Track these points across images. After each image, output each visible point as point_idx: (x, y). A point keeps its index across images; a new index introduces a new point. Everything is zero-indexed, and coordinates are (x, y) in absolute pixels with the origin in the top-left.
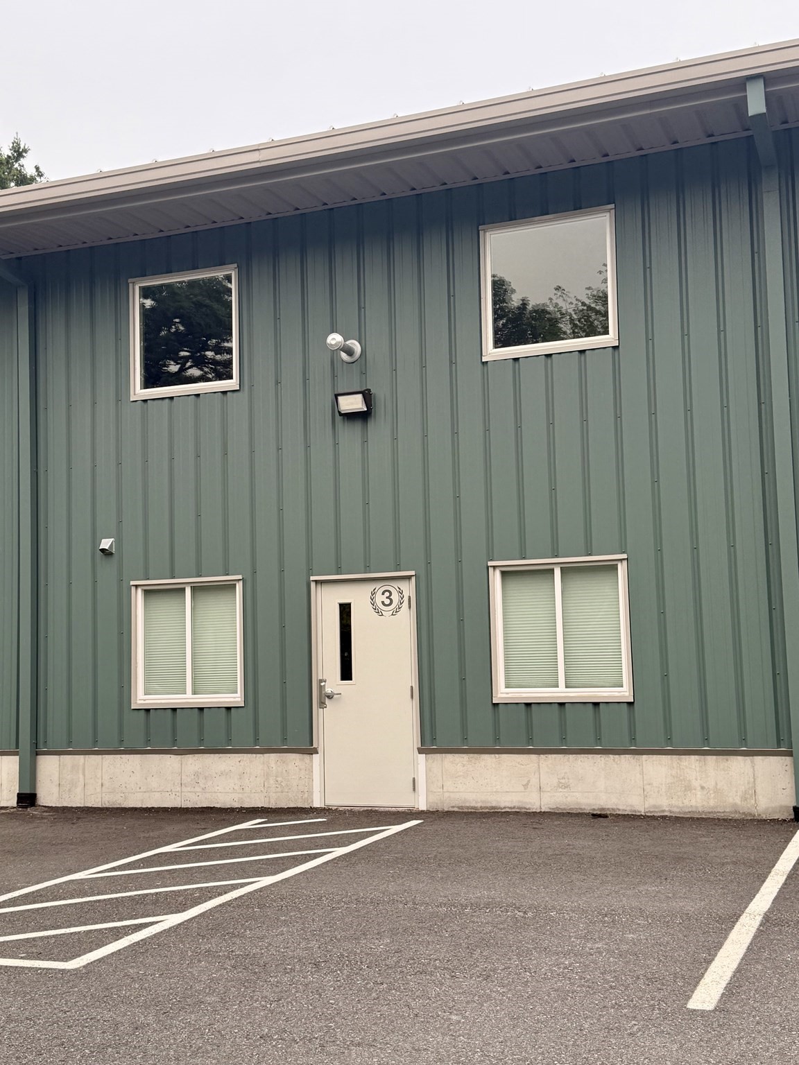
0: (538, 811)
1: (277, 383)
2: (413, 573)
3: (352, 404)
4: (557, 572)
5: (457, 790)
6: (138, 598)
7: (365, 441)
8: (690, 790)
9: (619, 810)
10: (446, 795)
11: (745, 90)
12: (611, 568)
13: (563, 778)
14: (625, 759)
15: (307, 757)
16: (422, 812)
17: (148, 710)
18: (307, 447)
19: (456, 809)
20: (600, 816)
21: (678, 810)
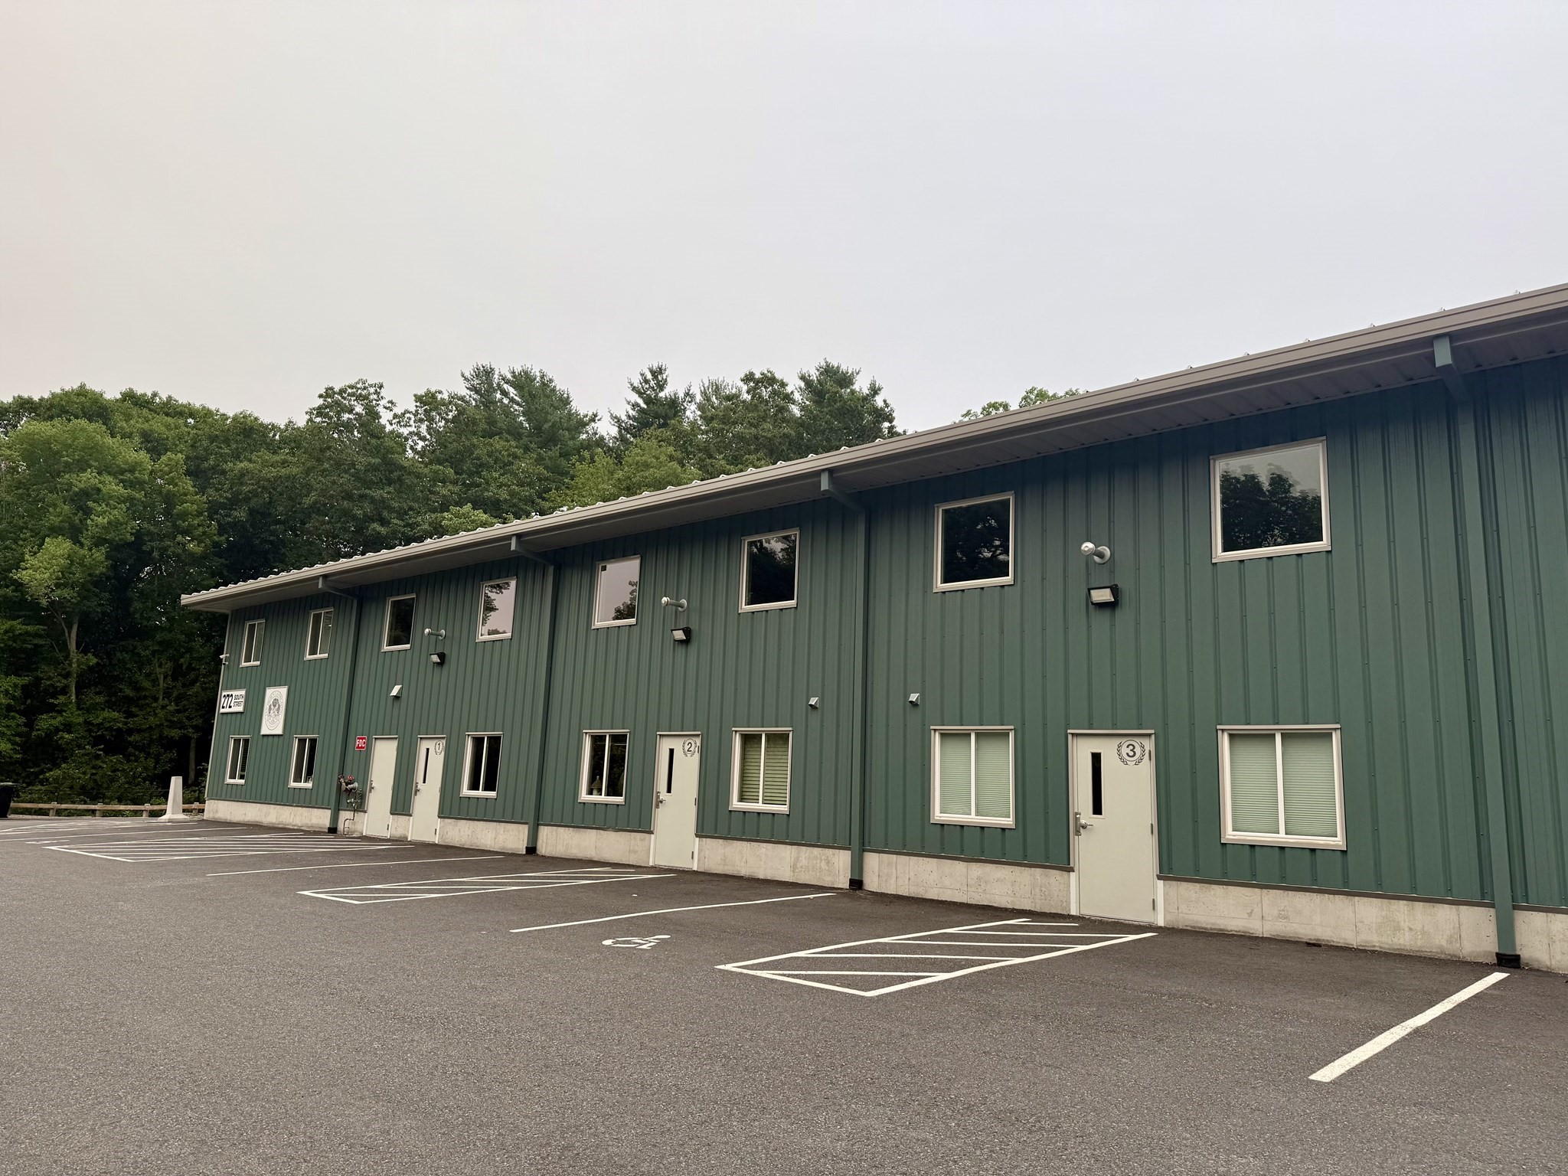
0: (1261, 936)
1: (1043, 579)
2: (1153, 731)
3: (1102, 596)
4: (1278, 738)
5: (1190, 912)
6: (936, 739)
7: (1113, 625)
8: (1399, 930)
9: (1334, 942)
10: (1181, 915)
11: (1432, 346)
12: (1327, 736)
13: (1283, 910)
14: (1339, 899)
15: (1065, 873)
16: (1161, 927)
17: (943, 825)
18: (1066, 628)
19: (1189, 928)
20: (1314, 945)
21: (1387, 946)
